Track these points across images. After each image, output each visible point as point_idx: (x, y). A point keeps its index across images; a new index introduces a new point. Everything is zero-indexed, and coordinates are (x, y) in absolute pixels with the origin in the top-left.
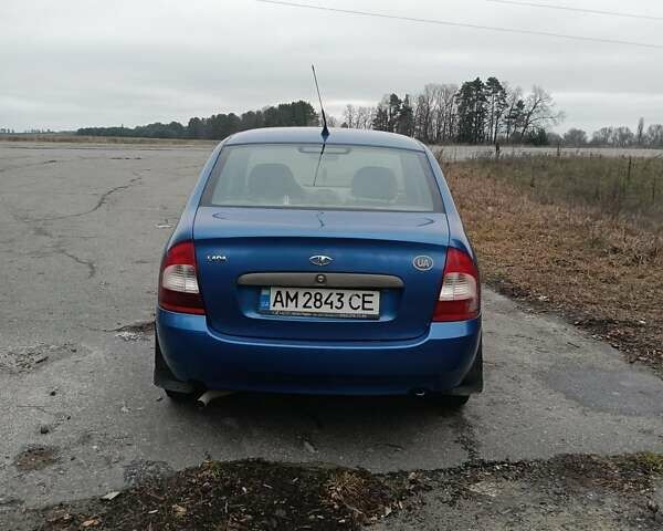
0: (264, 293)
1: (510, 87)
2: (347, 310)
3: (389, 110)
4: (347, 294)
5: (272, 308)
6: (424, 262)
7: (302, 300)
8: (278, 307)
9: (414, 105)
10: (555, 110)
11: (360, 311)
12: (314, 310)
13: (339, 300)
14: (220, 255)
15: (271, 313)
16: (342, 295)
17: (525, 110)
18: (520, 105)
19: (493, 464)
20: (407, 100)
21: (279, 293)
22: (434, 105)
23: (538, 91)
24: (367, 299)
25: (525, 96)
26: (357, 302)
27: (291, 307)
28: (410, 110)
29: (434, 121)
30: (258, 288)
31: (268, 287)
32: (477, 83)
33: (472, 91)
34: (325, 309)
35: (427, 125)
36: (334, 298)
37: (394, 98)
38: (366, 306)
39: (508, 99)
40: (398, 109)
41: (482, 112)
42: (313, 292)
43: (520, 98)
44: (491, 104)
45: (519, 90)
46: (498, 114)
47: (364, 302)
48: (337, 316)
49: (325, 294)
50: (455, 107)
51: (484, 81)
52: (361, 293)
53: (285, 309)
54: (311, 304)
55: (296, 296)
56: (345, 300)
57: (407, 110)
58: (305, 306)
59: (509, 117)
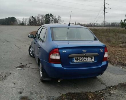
0: (73, 58)
1: (54, 16)
2: (88, 61)
3: (32, 19)
4: (89, 57)
5: (75, 61)
6: (101, 50)
7: (80, 59)
8: (76, 61)
9: (36, 18)
10: (62, 20)
11: (91, 61)
12: (83, 61)
14: (64, 51)
15: (74, 62)
17: (57, 20)
18: (56, 19)
19: (110, 87)
20: (35, 17)
21: (76, 58)
22: (40, 18)
23: (59, 16)
24: (92, 58)
25: (57, 17)
26: (90, 59)
27: (78, 61)
28: (36, 19)
29: (41, 21)
30: (72, 57)
31: (74, 57)
32: (48, 15)
33: (47, 16)
34: (85, 61)
35: (39, 22)
36: (86, 58)
37: (32, 17)
38: (92, 59)
39: (54, 18)
40: (33, 19)
41: (49, 20)
42: (82, 58)
43: (56, 18)
44: (51, 18)
45: (56, 16)
46: (52, 20)
48: (87, 62)
50: (44, 19)
51: (49, 14)
52: (91, 57)
53: (77, 61)
54: (82, 60)
55: (79, 59)
56: (88, 58)
57: (35, 19)
58: (81, 60)
59: (54, 21)
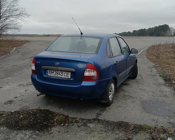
0: (47, 71)
2: (63, 76)
4: (64, 72)
5: (48, 75)
7: (54, 73)
8: (50, 74)
11: (66, 77)
12: (57, 76)
13: (62, 74)
16: (62, 73)
21: (50, 71)
26: (66, 75)
27: (52, 75)
31: (48, 70)
34: (59, 76)
36: (61, 73)
42: (57, 72)
47: (67, 75)
48: (61, 78)
49: (59, 72)
52: (66, 72)
55: (53, 72)
58: (55, 75)
